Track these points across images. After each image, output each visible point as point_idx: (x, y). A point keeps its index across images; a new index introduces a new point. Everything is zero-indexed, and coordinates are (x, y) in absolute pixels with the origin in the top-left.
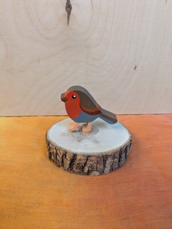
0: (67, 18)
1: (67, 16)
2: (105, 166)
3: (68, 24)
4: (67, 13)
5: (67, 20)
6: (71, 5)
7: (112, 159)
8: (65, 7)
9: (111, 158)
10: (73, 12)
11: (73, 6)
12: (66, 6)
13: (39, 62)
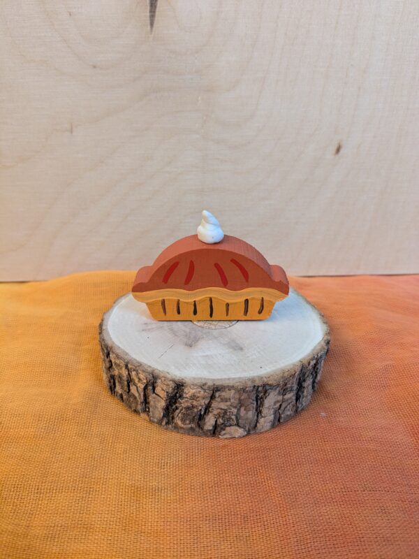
0: (149, 8)
2: (259, 412)
3: (152, 24)
5: (148, 14)
7: (279, 394)
9: (277, 391)
13: (72, 132)
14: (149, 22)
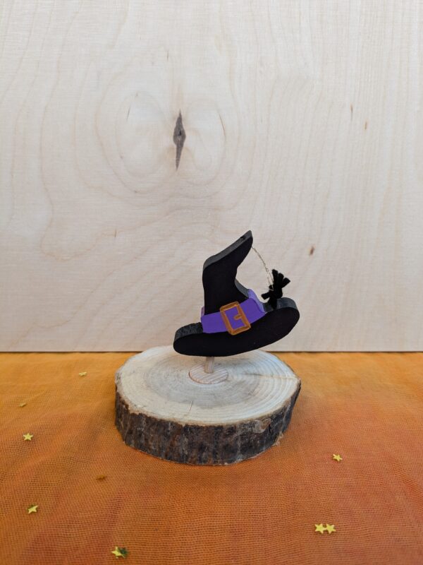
0: (175, 155)
1: (175, 151)
3: (177, 165)
4: (175, 146)
5: (175, 159)
6: (183, 131)
8: (173, 134)
10: (186, 143)
11: (187, 133)
12: (175, 133)
13: (115, 236)
14: (175, 163)
